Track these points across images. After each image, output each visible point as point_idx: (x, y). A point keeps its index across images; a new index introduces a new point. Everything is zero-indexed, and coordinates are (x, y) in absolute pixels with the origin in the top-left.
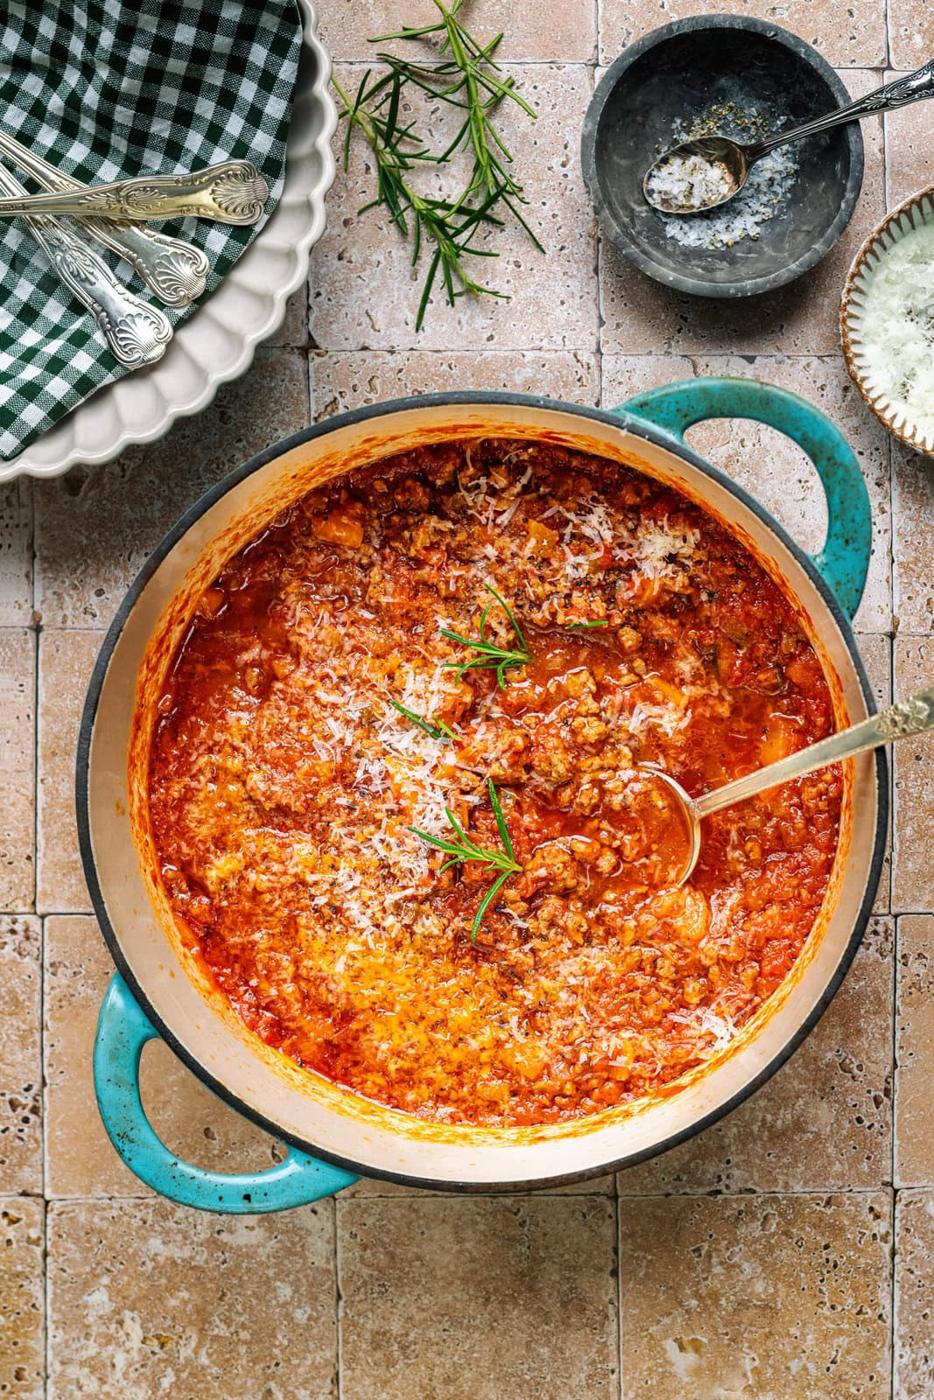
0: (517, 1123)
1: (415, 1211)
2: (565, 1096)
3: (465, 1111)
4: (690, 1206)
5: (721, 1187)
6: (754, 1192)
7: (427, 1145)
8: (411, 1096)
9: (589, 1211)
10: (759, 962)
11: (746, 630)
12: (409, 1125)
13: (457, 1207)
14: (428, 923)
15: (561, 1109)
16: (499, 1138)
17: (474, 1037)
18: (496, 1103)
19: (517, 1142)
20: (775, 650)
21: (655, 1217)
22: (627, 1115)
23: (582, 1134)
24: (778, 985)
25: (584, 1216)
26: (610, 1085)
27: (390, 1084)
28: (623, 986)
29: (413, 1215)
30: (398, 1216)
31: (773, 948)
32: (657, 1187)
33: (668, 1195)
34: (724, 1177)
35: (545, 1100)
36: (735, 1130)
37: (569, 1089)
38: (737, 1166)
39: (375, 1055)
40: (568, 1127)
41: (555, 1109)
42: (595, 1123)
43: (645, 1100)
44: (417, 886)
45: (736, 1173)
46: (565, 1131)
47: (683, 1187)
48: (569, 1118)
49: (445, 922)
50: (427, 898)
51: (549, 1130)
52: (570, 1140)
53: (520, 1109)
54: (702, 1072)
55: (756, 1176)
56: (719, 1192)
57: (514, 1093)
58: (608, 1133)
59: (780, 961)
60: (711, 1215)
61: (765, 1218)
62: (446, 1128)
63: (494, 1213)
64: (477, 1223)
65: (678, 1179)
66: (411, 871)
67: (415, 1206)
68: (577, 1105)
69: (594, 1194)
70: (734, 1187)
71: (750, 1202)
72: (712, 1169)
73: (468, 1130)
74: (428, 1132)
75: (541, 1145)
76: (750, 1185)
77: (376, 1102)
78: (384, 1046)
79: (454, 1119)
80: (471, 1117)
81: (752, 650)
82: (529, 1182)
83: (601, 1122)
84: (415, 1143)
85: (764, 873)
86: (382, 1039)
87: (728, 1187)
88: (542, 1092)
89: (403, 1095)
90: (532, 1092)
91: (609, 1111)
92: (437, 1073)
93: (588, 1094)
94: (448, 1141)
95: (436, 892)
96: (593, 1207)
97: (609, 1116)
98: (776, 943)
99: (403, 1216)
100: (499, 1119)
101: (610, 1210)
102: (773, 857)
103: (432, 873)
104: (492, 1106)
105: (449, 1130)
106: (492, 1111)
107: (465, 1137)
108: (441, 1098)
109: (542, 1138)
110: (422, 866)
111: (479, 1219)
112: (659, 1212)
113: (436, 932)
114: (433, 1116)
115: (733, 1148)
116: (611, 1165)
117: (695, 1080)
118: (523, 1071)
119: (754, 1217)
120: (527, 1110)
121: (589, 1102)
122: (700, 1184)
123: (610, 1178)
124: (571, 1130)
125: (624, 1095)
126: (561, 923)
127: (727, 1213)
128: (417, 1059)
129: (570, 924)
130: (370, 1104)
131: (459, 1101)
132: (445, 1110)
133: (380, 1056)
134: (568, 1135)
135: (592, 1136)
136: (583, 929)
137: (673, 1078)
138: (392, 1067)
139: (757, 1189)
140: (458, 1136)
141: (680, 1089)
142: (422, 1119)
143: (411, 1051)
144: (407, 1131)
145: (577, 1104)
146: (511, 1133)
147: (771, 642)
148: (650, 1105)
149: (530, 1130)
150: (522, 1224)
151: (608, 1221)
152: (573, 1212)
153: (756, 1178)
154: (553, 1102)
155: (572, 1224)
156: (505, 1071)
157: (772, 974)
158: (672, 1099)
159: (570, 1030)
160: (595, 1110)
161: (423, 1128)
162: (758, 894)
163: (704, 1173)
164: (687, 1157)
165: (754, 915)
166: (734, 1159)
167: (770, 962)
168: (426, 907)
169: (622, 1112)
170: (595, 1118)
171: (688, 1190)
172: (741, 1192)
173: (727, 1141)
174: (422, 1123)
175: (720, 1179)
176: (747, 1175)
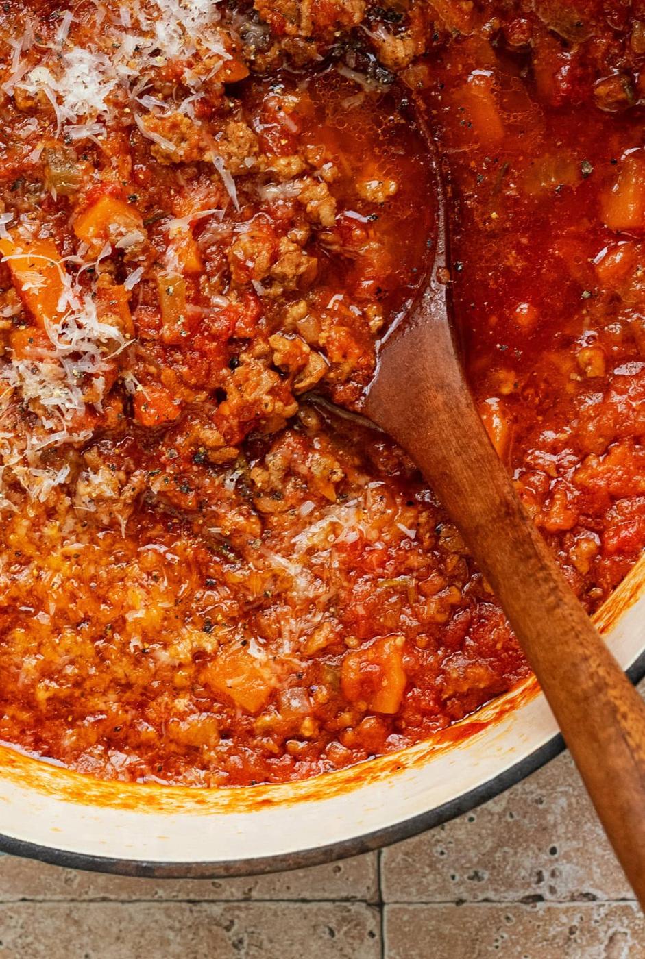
0: (229, 781)
1: (76, 922)
2: (301, 739)
3: (151, 762)
4: (495, 920)
5: (543, 890)
6: (594, 898)
7: (93, 810)
8: (69, 738)
9: (340, 925)
10: (601, 534)
11: (576, 17)
12: (65, 781)
13: (139, 918)
14: (96, 479)
15: (296, 759)
16: (201, 802)
17: (166, 646)
18: (197, 749)
19: (228, 808)
20: (623, 48)
21: (441, 936)
22: (398, 767)
23: (329, 795)
24: (628, 569)
25: (332, 933)
26: (369, 723)
27: (39, 722)
28: (390, 567)
29: (73, 930)
30: (50, 931)
31: (621, 511)
32: (443, 890)
33: (460, 902)
34: (546, 875)
35: (270, 743)
36: (563, 801)
37: (308, 727)
38: (567, 856)
39: (16, 677)
40: (308, 786)
41: (287, 759)
42: (348, 781)
43: (425, 746)
44: (70, 431)
45: (565, 868)
46: (303, 792)
47: (484, 889)
48: (307, 775)
49: (122, 475)
50: (87, 445)
51: (277, 791)
52: (311, 804)
53: (234, 759)
54: (512, 701)
55: (597, 872)
56: (540, 898)
57: (225, 734)
58: (369, 793)
59: (632, 530)
60: (526, 934)
61: (611, 939)
62: (121, 787)
63: (195, 927)
64: (168, 942)
65: (476, 876)
66: (58, 408)
67: (76, 915)
68: (318, 753)
69: (347, 900)
70: (562, 890)
71: (588, 912)
72: (528, 861)
73: (155, 791)
74: (95, 792)
75: (266, 811)
76: (586, 888)
77: (17, 747)
78: (30, 662)
79: (133, 774)
80: (159, 772)
81: (587, 47)
82: (248, 862)
83: (358, 779)
84: (79, 808)
85: (607, 395)
86: (26, 652)
87: (552, 890)
88: (268, 732)
89: (57, 737)
90: (251, 733)
91: (371, 762)
92: (111, 704)
93: (337, 735)
94: (126, 806)
95: (99, 435)
96: (344, 919)
97: (370, 770)
98: (626, 503)
99: (58, 930)
100: (202, 773)
101: (371, 924)
102: (621, 370)
103: (90, 409)
104: (192, 754)
105: (124, 790)
106: (191, 763)
107: (151, 800)
108: (114, 740)
109: (267, 802)
110: (73, 402)
111: (171, 935)
112: (447, 929)
113: (109, 492)
114: (103, 769)
115: (561, 830)
116: (373, 835)
117: (501, 714)
118: (238, 698)
119: (594, 937)
120: (245, 761)
121: (340, 749)
122: (511, 886)
123: (370, 857)
124: (312, 790)
125: (393, 738)
126: (303, 469)
127: (553, 931)
128: (77, 684)
129: (316, 471)
130: (8, 750)
131: (140, 747)
132: (119, 759)
133: (24, 680)
134: (307, 798)
135: (344, 798)
136: (336, 478)
137: (467, 712)
138: (42, 695)
139: (599, 894)
140: (138, 798)
141: (477, 727)
142: (87, 774)
143: (69, 670)
144: (64, 790)
145: (322, 751)
146: (222, 795)
147: (617, 35)
148: (432, 752)
149: (248, 791)
150: (238, 944)
151: (369, 941)
152: (315, 927)
153: (597, 876)
154: (284, 749)
155: (314, 946)
156: (213, 699)
157: (619, 551)
158: (465, 743)
159: (310, 636)
160: (347, 761)
161: (87, 787)
162: (598, 428)
163: (516, 867)
164: (489, 844)
165: (593, 461)
166: (563, 847)
167: (617, 533)
168: (91, 455)
169: (388, 765)
170: (348, 772)
171: (491, 895)
172: (573, 899)
173: (550, 818)
174: (86, 780)
175: (540, 878)
176: (582, 872)
